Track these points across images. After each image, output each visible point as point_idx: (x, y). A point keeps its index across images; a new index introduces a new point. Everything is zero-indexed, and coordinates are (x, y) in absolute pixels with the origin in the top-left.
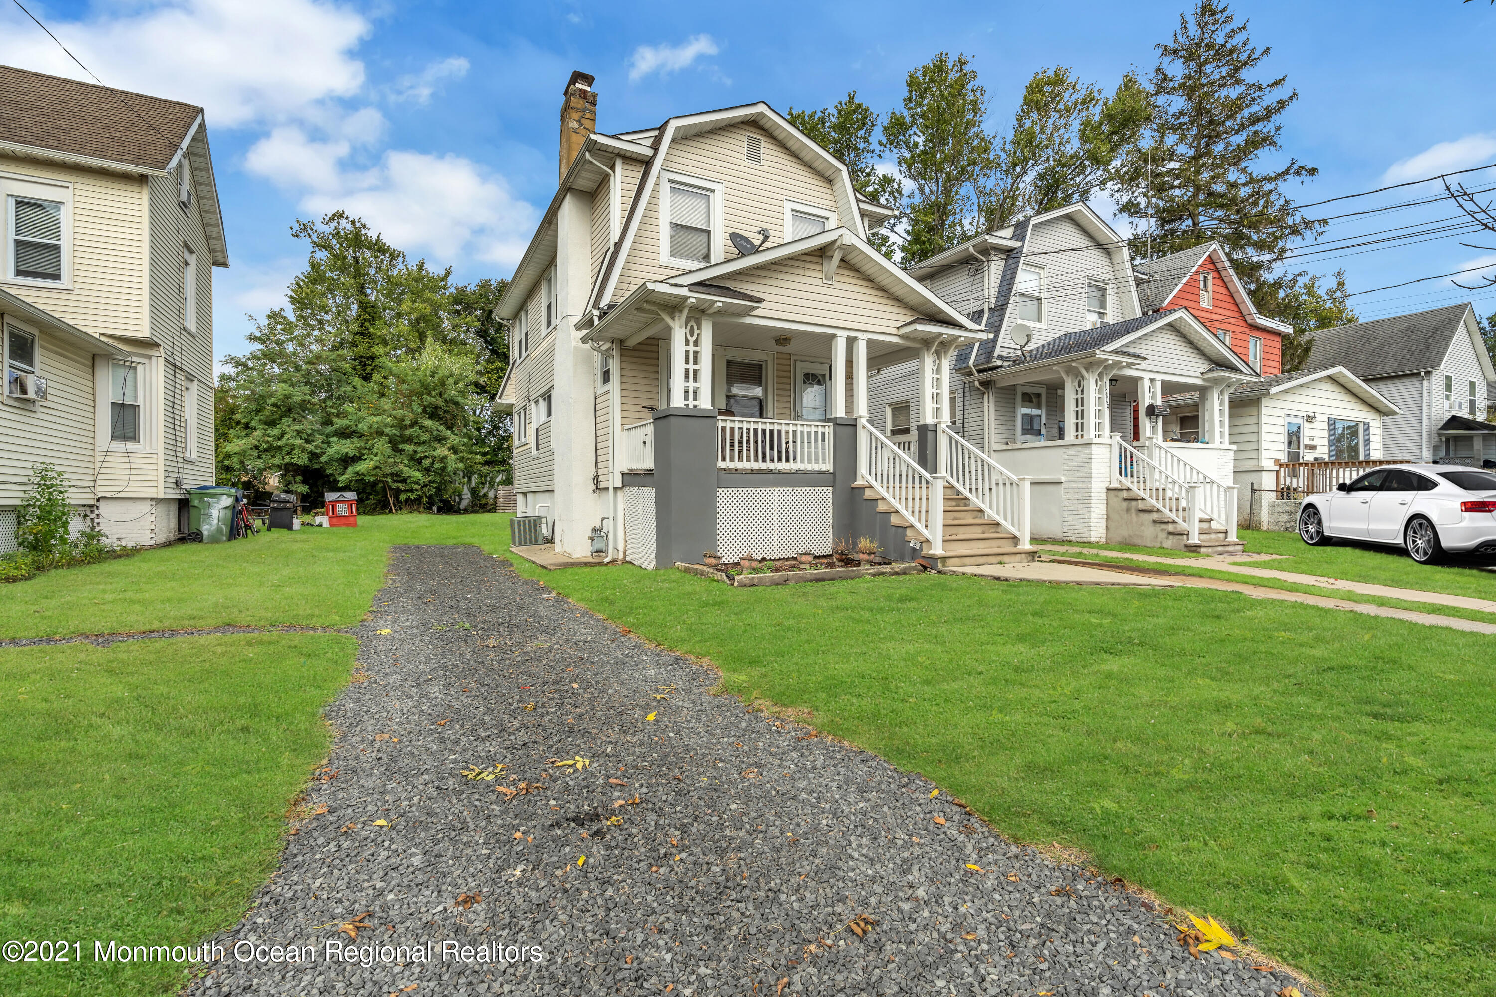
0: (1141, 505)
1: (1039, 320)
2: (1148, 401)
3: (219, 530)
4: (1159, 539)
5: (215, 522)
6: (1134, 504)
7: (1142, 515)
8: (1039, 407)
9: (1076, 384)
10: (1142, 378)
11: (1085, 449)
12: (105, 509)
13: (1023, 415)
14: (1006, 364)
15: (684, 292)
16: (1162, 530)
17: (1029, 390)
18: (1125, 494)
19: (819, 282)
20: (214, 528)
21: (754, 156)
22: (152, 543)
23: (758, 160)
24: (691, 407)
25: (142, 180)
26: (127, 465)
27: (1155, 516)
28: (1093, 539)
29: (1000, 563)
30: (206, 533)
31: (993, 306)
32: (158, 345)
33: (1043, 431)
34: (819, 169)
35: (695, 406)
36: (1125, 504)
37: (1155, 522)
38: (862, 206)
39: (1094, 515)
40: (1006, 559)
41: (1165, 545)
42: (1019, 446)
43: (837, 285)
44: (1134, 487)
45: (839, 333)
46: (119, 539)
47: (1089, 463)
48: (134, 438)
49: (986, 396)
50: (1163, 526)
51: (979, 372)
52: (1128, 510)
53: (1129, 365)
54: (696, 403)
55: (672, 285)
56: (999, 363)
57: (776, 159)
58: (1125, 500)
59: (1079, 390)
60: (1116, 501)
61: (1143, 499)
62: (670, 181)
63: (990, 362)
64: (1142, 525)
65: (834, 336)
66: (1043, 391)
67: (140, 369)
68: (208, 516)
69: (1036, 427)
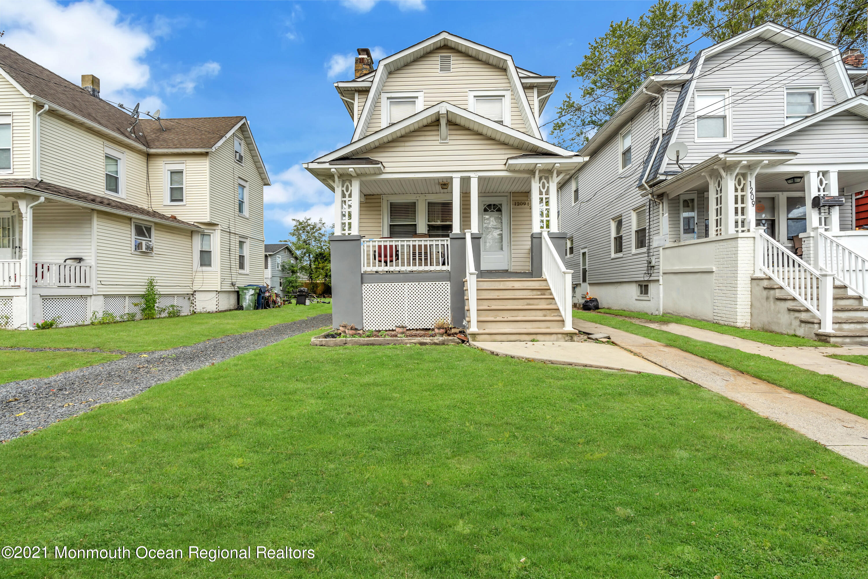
0: (778, 294)
1: (724, 135)
2: (814, 193)
3: (249, 305)
4: (793, 327)
5: (248, 301)
6: (772, 292)
7: (778, 303)
8: (693, 211)
9: (717, 185)
10: (808, 172)
11: (732, 243)
12: (198, 295)
13: (684, 218)
14: (669, 178)
15: (327, 166)
16: (796, 318)
17: (688, 197)
18: (766, 283)
19: (437, 143)
20: (247, 304)
21: (445, 68)
22: (217, 310)
23: (448, 69)
24: (347, 234)
25: (206, 154)
26: (202, 277)
27: (790, 305)
28: (739, 324)
29: (533, 341)
30: (244, 306)
31: (665, 132)
32: (218, 224)
33: (696, 230)
34: (494, 63)
35: (349, 234)
36: (765, 293)
37: (789, 310)
38: (524, 81)
39: (740, 301)
40: (539, 337)
41: (798, 333)
42: (682, 243)
43: (451, 142)
44: (774, 277)
45: (454, 175)
46: (203, 308)
47: (736, 254)
48: (210, 265)
49: (661, 206)
50: (797, 314)
51: (651, 186)
52: (767, 298)
53: (782, 163)
54: (349, 232)
55: (318, 163)
56: (662, 178)
57: (461, 66)
58: (765, 288)
59: (719, 189)
60: (758, 290)
61: (781, 288)
62: (388, 98)
63: (655, 177)
64: (779, 312)
65: (451, 178)
66: (695, 196)
67: (212, 235)
68: (245, 298)
69: (691, 227)
